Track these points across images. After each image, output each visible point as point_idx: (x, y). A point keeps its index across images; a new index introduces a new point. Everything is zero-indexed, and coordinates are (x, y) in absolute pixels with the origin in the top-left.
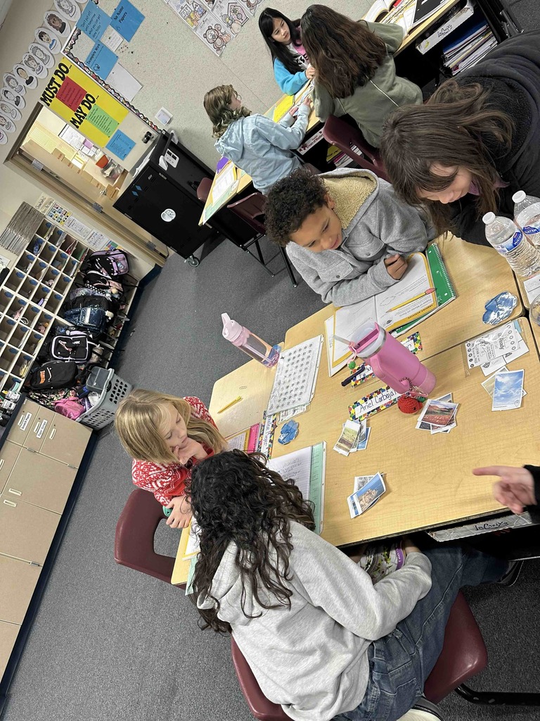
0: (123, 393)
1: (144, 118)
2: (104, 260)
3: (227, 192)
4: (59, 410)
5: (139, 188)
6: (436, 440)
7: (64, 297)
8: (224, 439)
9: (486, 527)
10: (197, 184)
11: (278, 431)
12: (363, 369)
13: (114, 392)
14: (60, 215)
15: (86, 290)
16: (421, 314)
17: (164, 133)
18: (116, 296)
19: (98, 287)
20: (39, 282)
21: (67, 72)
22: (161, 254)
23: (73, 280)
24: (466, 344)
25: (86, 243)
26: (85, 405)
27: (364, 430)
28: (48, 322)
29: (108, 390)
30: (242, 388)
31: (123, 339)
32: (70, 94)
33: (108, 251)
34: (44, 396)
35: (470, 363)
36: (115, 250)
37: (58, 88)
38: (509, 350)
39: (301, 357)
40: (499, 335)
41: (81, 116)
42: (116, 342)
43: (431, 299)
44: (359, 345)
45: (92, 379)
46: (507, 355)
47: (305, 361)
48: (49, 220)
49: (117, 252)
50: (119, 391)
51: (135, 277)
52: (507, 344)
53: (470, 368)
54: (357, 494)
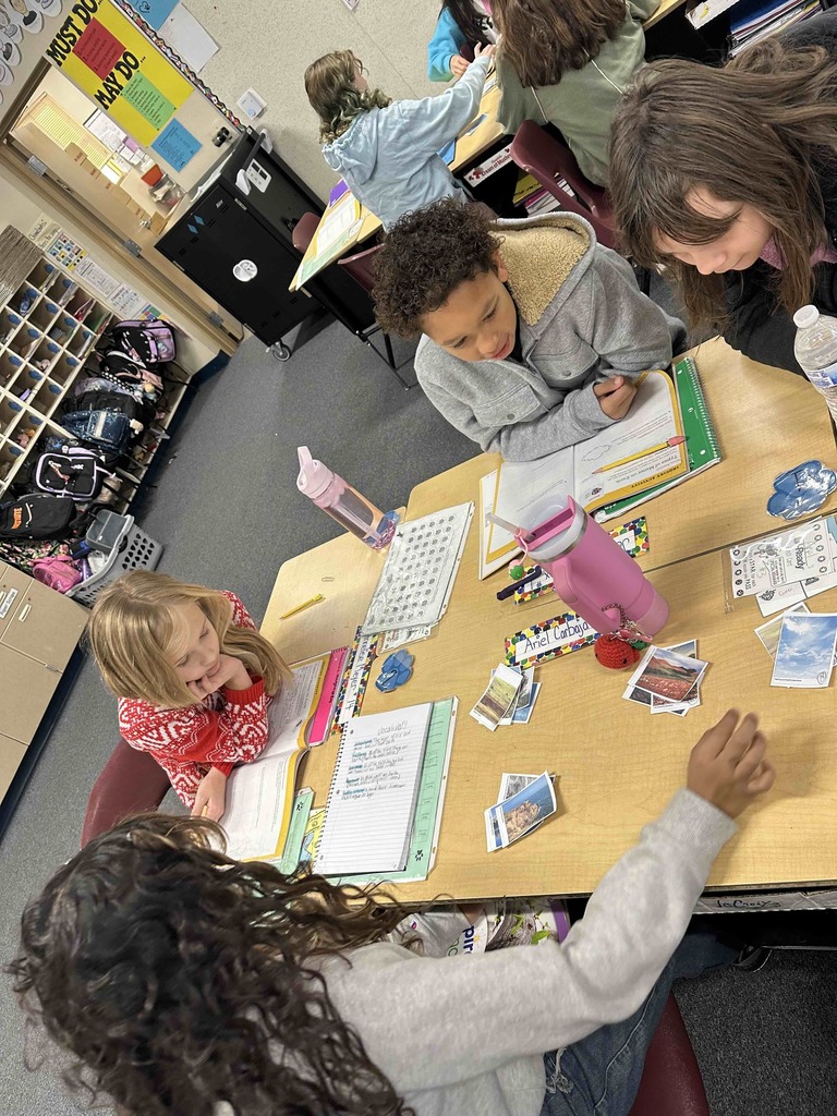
0: (146, 557)
1: (219, 103)
2: (137, 336)
3: (341, 239)
4: (39, 575)
5: (199, 220)
6: (659, 726)
7: (64, 390)
8: (285, 666)
9: (738, 904)
10: (295, 222)
11: (378, 666)
12: (537, 573)
13: (131, 554)
14: (68, 253)
15: (102, 382)
16: (657, 481)
17: (249, 132)
18: (152, 397)
19: (123, 379)
20: (25, 362)
21: (94, 10)
22: (231, 335)
23: (82, 363)
24: (731, 550)
25: (109, 305)
26: (82, 570)
27: (528, 688)
28: (35, 430)
29: (121, 551)
30: (328, 579)
31: (156, 469)
32: (97, 49)
33: (143, 322)
34: (18, 549)
35: (736, 588)
36: (156, 321)
37: (78, 37)
38: (816, 574)
39: (432, 538)
40: (796, 541)
41: (113, 89)
42: (144, 472)
43: (676, 455)
44: (536, 535)
45: (97, 528)
46: (809, 582)
47: (438, 546)
48: (51, 260)
49: (159, 324)
50: (140, 553)
51: (185, 367)
52: (811, 560)
53: (736, 596)
54: (504, 805)
